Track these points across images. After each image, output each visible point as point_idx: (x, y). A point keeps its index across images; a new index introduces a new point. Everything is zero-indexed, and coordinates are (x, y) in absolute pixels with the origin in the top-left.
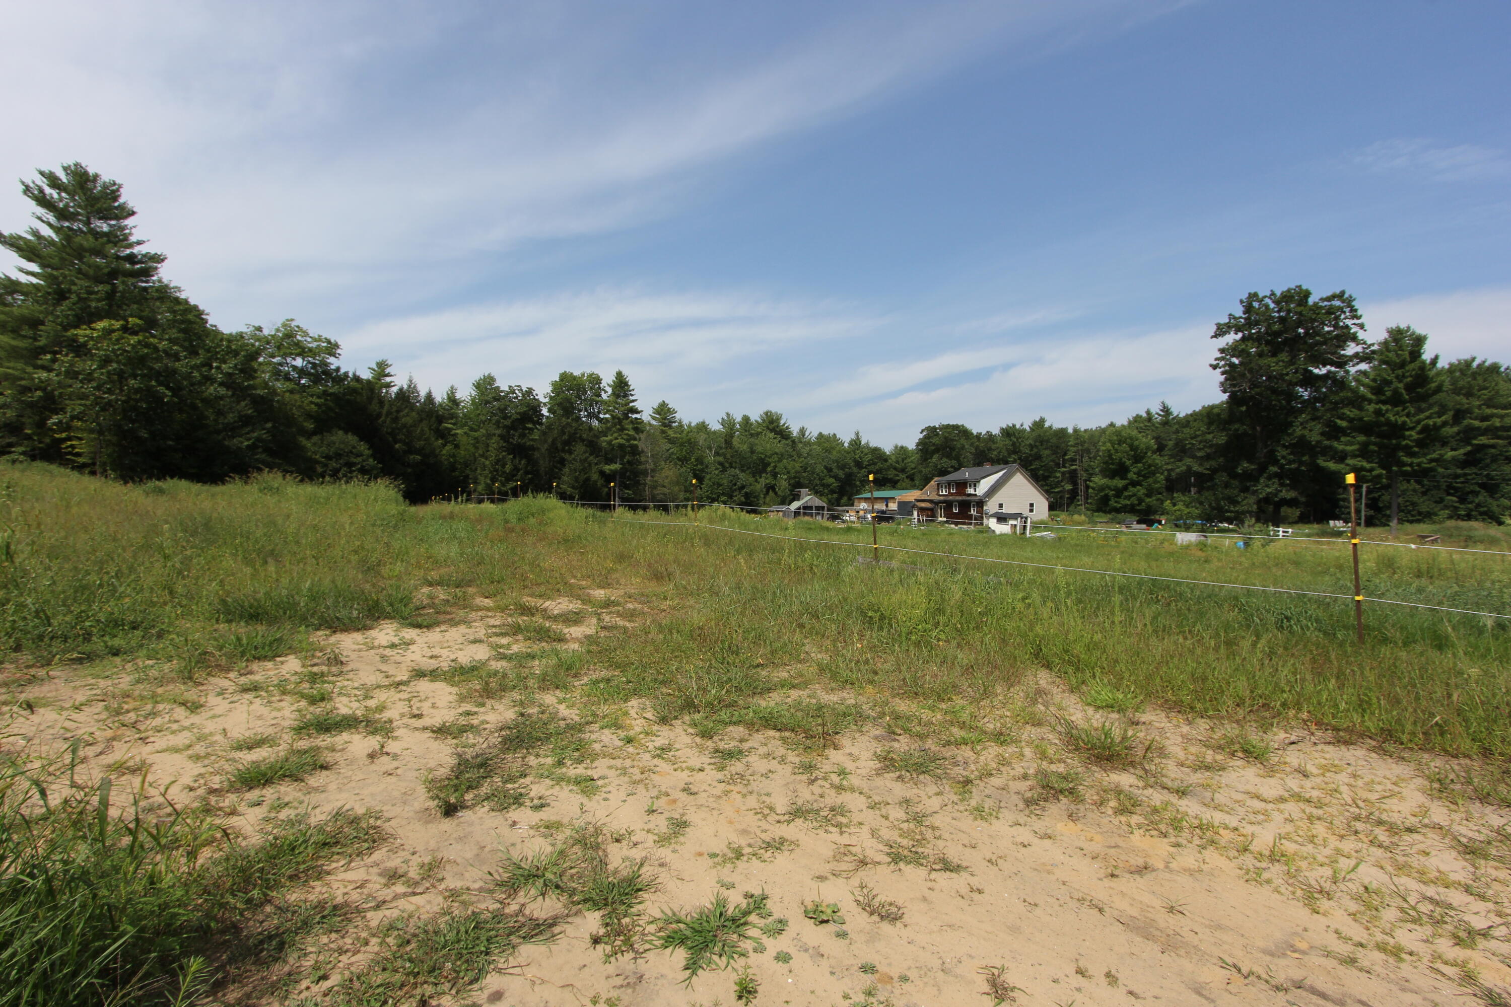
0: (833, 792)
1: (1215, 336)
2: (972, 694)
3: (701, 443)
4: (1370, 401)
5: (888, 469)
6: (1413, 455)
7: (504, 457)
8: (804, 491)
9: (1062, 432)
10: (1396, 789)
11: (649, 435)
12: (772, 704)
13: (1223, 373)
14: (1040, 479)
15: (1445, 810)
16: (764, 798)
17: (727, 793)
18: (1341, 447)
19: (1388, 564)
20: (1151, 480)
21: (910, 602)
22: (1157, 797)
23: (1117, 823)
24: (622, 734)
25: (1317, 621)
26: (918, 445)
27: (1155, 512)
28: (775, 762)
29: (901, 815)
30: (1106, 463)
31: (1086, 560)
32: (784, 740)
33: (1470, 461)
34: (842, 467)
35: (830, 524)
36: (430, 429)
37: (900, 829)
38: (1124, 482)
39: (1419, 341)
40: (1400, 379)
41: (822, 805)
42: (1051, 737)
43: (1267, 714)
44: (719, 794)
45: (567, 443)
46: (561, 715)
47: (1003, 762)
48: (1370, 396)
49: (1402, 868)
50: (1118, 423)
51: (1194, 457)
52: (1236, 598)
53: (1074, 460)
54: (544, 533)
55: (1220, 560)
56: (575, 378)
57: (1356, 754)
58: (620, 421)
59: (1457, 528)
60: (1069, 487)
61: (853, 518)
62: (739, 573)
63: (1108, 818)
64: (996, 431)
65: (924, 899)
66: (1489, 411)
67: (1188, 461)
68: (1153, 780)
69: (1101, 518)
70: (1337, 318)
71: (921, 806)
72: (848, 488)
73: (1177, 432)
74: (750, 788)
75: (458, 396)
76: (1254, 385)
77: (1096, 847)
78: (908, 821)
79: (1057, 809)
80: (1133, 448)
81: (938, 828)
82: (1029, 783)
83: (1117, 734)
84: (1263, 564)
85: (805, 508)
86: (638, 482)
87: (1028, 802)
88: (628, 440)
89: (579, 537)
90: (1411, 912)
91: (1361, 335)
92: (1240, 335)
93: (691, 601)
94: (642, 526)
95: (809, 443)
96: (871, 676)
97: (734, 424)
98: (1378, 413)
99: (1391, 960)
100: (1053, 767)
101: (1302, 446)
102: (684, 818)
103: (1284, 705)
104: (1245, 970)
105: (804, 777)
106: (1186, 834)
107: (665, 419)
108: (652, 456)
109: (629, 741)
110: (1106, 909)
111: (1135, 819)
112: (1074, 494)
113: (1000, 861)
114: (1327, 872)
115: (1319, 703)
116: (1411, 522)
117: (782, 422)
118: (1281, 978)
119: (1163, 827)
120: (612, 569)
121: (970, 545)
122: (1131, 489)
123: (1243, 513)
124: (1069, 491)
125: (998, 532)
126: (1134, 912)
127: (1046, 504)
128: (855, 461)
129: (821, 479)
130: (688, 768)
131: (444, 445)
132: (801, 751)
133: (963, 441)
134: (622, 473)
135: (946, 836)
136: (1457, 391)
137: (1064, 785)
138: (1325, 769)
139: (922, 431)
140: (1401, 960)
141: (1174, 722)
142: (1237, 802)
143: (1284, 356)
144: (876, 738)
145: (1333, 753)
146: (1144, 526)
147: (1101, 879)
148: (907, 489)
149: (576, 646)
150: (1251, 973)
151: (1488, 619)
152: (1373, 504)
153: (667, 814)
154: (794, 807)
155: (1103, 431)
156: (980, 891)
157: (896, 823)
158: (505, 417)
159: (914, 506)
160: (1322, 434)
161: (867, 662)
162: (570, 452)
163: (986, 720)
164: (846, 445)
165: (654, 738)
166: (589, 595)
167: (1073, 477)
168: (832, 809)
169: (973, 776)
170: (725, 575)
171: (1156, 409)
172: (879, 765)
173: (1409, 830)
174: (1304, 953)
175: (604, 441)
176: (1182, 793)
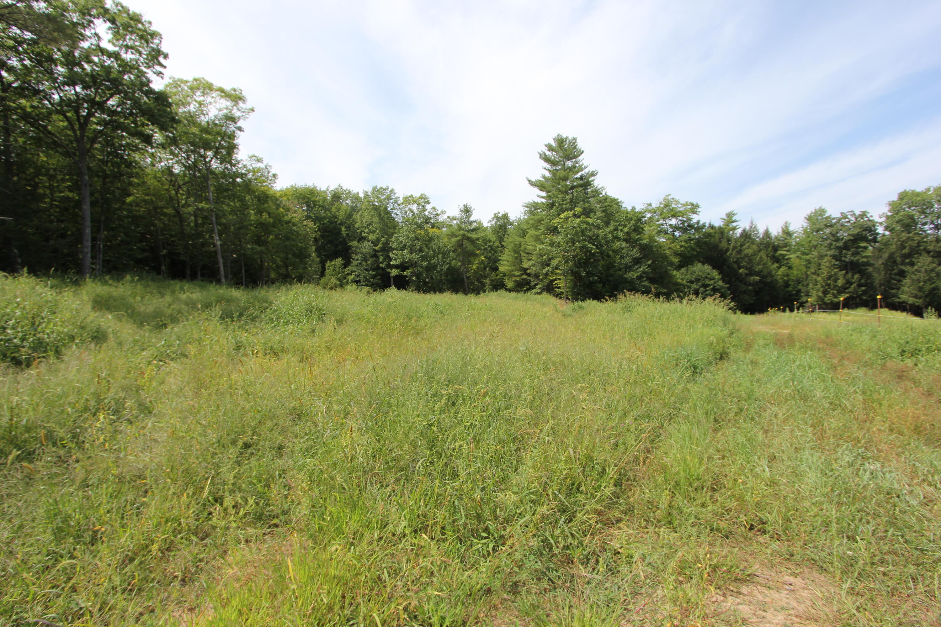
7: (836, 274)
36: (767, 256)
45: (909, 255)
75: (791, 229)
131: (779, 268)
158: (837, 240)
162: (912, 264)
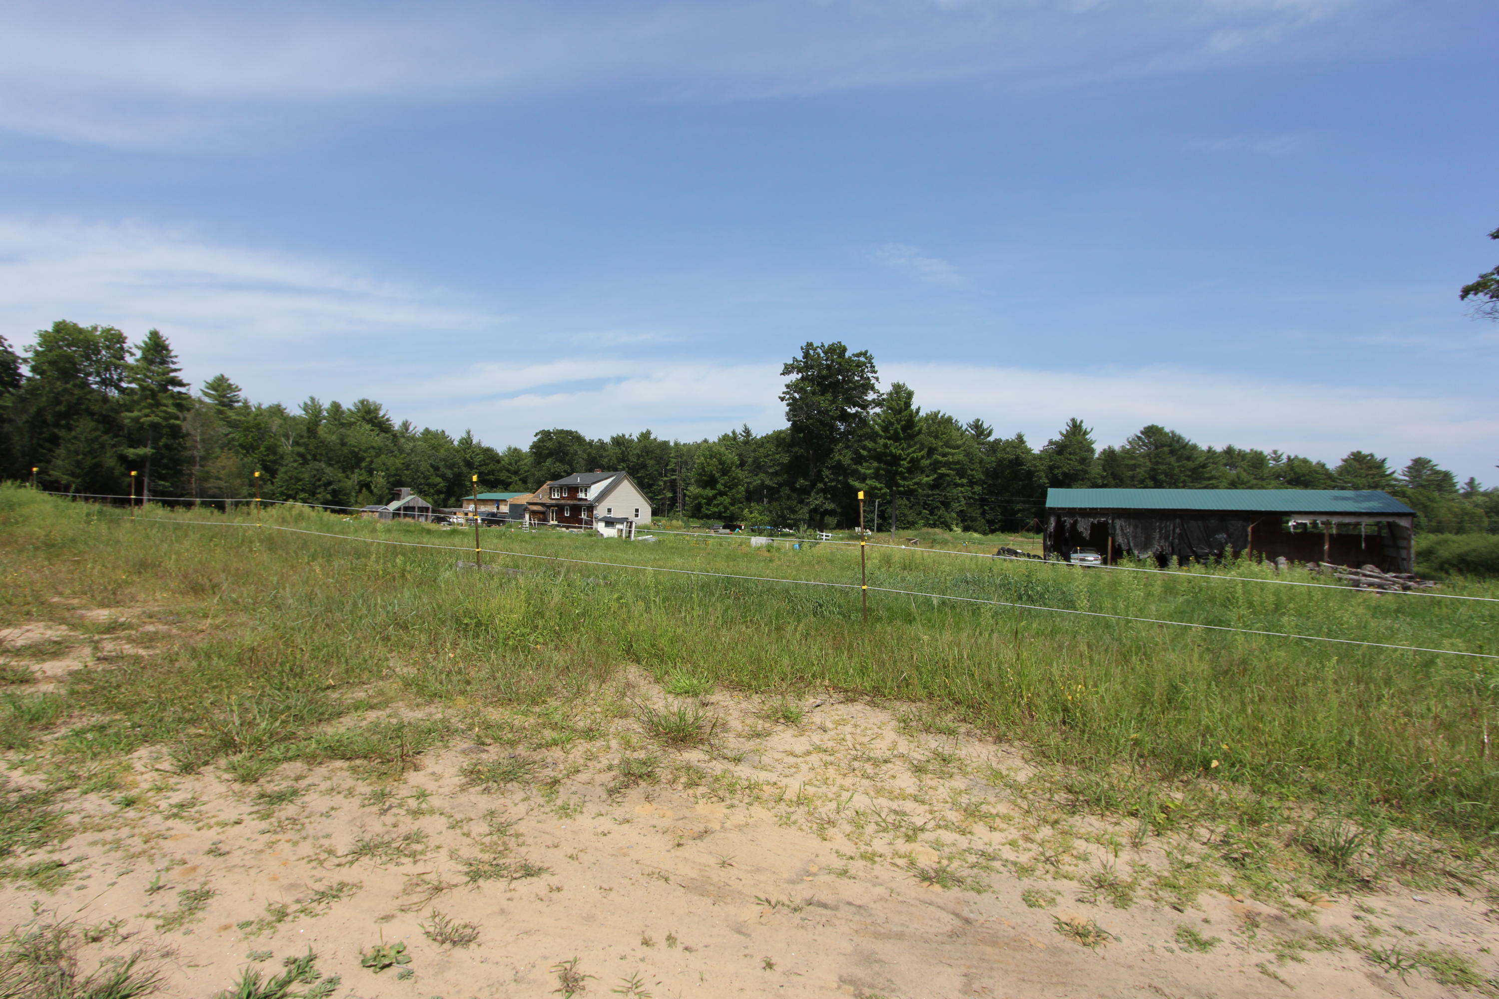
0: (409, 819)
1: (783, 374)
2: (566, 694)
3: (274, 429)
4: (881, 437)
5: (500, 470)
6: (904, 479)
8: (405, 490)
9: (665, 444)
10: (880, 731)
11: (198, 414)
12: (342, 730)
13: (788, 405)
14: (645, 486)
15: (906, 742)
16: (322, 841)
17: (271, 845)
18: (863, 471)
19: (887, 560)
20: (734, 491)
21: (508, 606)
22: (718, 767)
23: (685, 797)
24: (118, 795)
25: (840, 607)
26: (532, 448)
27: (737, 519)
28: (341, 796)
29: (484, 828)
30: (700, 474)
31: (679, 561)
32: (354, 770)
33: (936, 485)
34: (451, 467)
35: (434, 526)
37: (482, 844)
38: (714, 492)
39: (910, 395)
40: (898, 421)
41: (395, 836)
42: (636, 726)
43: (802, 685)
44: (261, 847)
45: (66, 415)
46: (12, 785)
47: (591, 757)
48: (881, 433)
49: (879, 791)
50: (711, 441)
51: (766, 473)
52: (787, 591)
53: (674, 471)
54: (11, 535)
55: (780, 559)
56: (81, 331)
57: (857, 708)
58: (154, 394)
59: (928, 533)
60: (669, 495)
61: (462, 521)
62: (311, 582)
63: (680, 794)
64: (607, 440)
65: (502, 911)
66: (947, 450)
67: (762, 475)
68: (717, 753)
69: (695, 523)
70: (862, 371)
71: (506, 815)
72: (456, 489)
73: (755, 451)
74: (304, 833)
76: (809, 417)
77: (667, 822)
78: (491, 834)
79: (635, 794)
80: (721, 462)
81: (522, 835)
82: (613, 773)
83: (690, 717)
84: (809, 563)
85: (406, 508)
86: (180, 472)
87: (611, 792)
88: (165, 419)
89: (73, 540)
90: (883, 824)
91: (877, 386)
92: (800, 375)
93: (243, 618)
94: (178, 527)
95: (413, 439)
96: (462, 686)
97: (320, 411)
98: (886, 446)
99: (869, 864)
100: (636, 755)
101: (839, 468)
102: (207, 888)
103: (814, 676)
104: (773, 903)
105: (375, 809)
106: (738, 795)
107: (224, 396)
108: (203, 440)
109: (129, 803)
110: (672, 877)
111: (701, 790)
112: (674, 500)
113: (581, 855)
114: (833, 805)
115: (836, 672)
116: (903, 529)
117: (381, 413)
118: (798, 901)
119: (721, 793)
120: (125, 582)
121: (576, 548)
122: (719, 498)
123: (799, 520)
124: (669, 499)
125: (605, 536)
126: (694, 874)
127: (649, 510)
128: (465, 460)
129: (427, 478)
130: (218, 824)
132: (374, 778)
133: (575, 447)
134: (155, 460)
135: (530, 840)
136: (930, 434)
137: (644, 770)
138: (838, 723)
139: (536, 435)
140: (874, 862)
141: (736, 700)
142: (777, 760)
143: (829, 396)
144: (464, 752)
145: (844, 710)
146: (728, 531)
147: (669, 851)
148: (519, 491)
149: (50, 687)
150: (778, 902)
151: (935, 599)
152: (882, 516)
153: (181, 888)
154: (360, 844)
155: (698, 446)
156: (559, 889)
157: (478, 838)
159: (526, 509)
160: (852, 459)
161: (459, 672)
162: (69, 428)
163: (578, 718)
164: (456, 443)
165: (169, 794)
166: (82, 617)
167: (673, 485)
168: (407, 838)
169: (560, 776)
170: (294, 585)
171: (739, 430)
172: (464, 780)
173: (886, 761)
174: (815, 875)
175: (127, 417)
176: (738, 760)
